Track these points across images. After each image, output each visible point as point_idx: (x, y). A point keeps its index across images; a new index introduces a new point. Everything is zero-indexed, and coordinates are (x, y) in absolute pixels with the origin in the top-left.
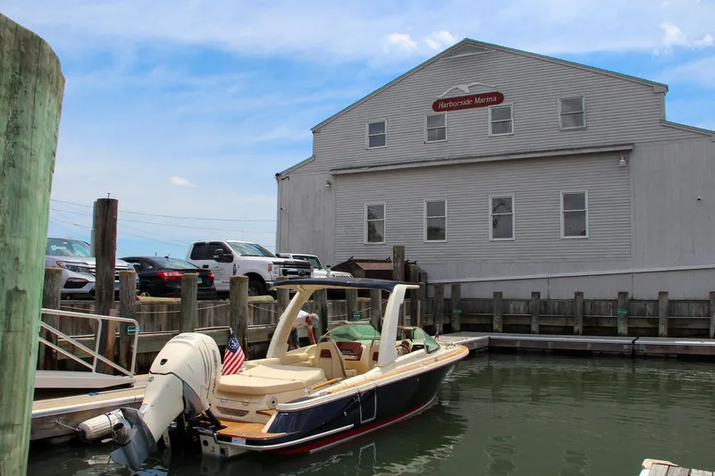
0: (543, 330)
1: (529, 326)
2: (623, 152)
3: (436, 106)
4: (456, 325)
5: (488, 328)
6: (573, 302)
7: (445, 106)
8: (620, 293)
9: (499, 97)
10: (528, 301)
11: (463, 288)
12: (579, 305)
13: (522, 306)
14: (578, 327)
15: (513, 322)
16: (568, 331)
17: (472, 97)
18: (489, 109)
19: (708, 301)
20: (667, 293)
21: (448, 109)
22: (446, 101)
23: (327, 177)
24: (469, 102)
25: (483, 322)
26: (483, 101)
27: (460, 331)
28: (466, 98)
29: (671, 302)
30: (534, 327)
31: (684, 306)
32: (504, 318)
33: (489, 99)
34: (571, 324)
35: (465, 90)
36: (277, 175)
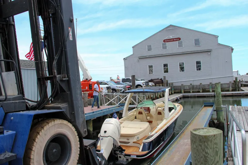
0: (193, 92)
1: (190, 91)
2: (209, 51)
3: (164, 41)
4: (173, 92)
5: (181, 92)
6: (200, 85)
7: (166, 41)
8: (210, 83)
9: (180, 39)
10: (189, 86)
11: (174, 83)
12: (201, 86)
13: (188, 87)
14: (201, 91)
15: (186, 91)
16: (199, 92)
17: (173, 39)
18: (177, 42)
19: (229, 84)
20: (220, 82)
21: (167, 42)
22: (167, 40)
23: (138, 59)
24: (172, 40)
25: (179, 91)
26: (176, 40)
27: (174, 94)
28: (171, 39)
29: (221, 84)
30: (191, 92)
31: (224, 85)
32: (184, 90)
33: (177, 39)
34: (199, 90)
35: (171, 37)
36: (124, 59)
